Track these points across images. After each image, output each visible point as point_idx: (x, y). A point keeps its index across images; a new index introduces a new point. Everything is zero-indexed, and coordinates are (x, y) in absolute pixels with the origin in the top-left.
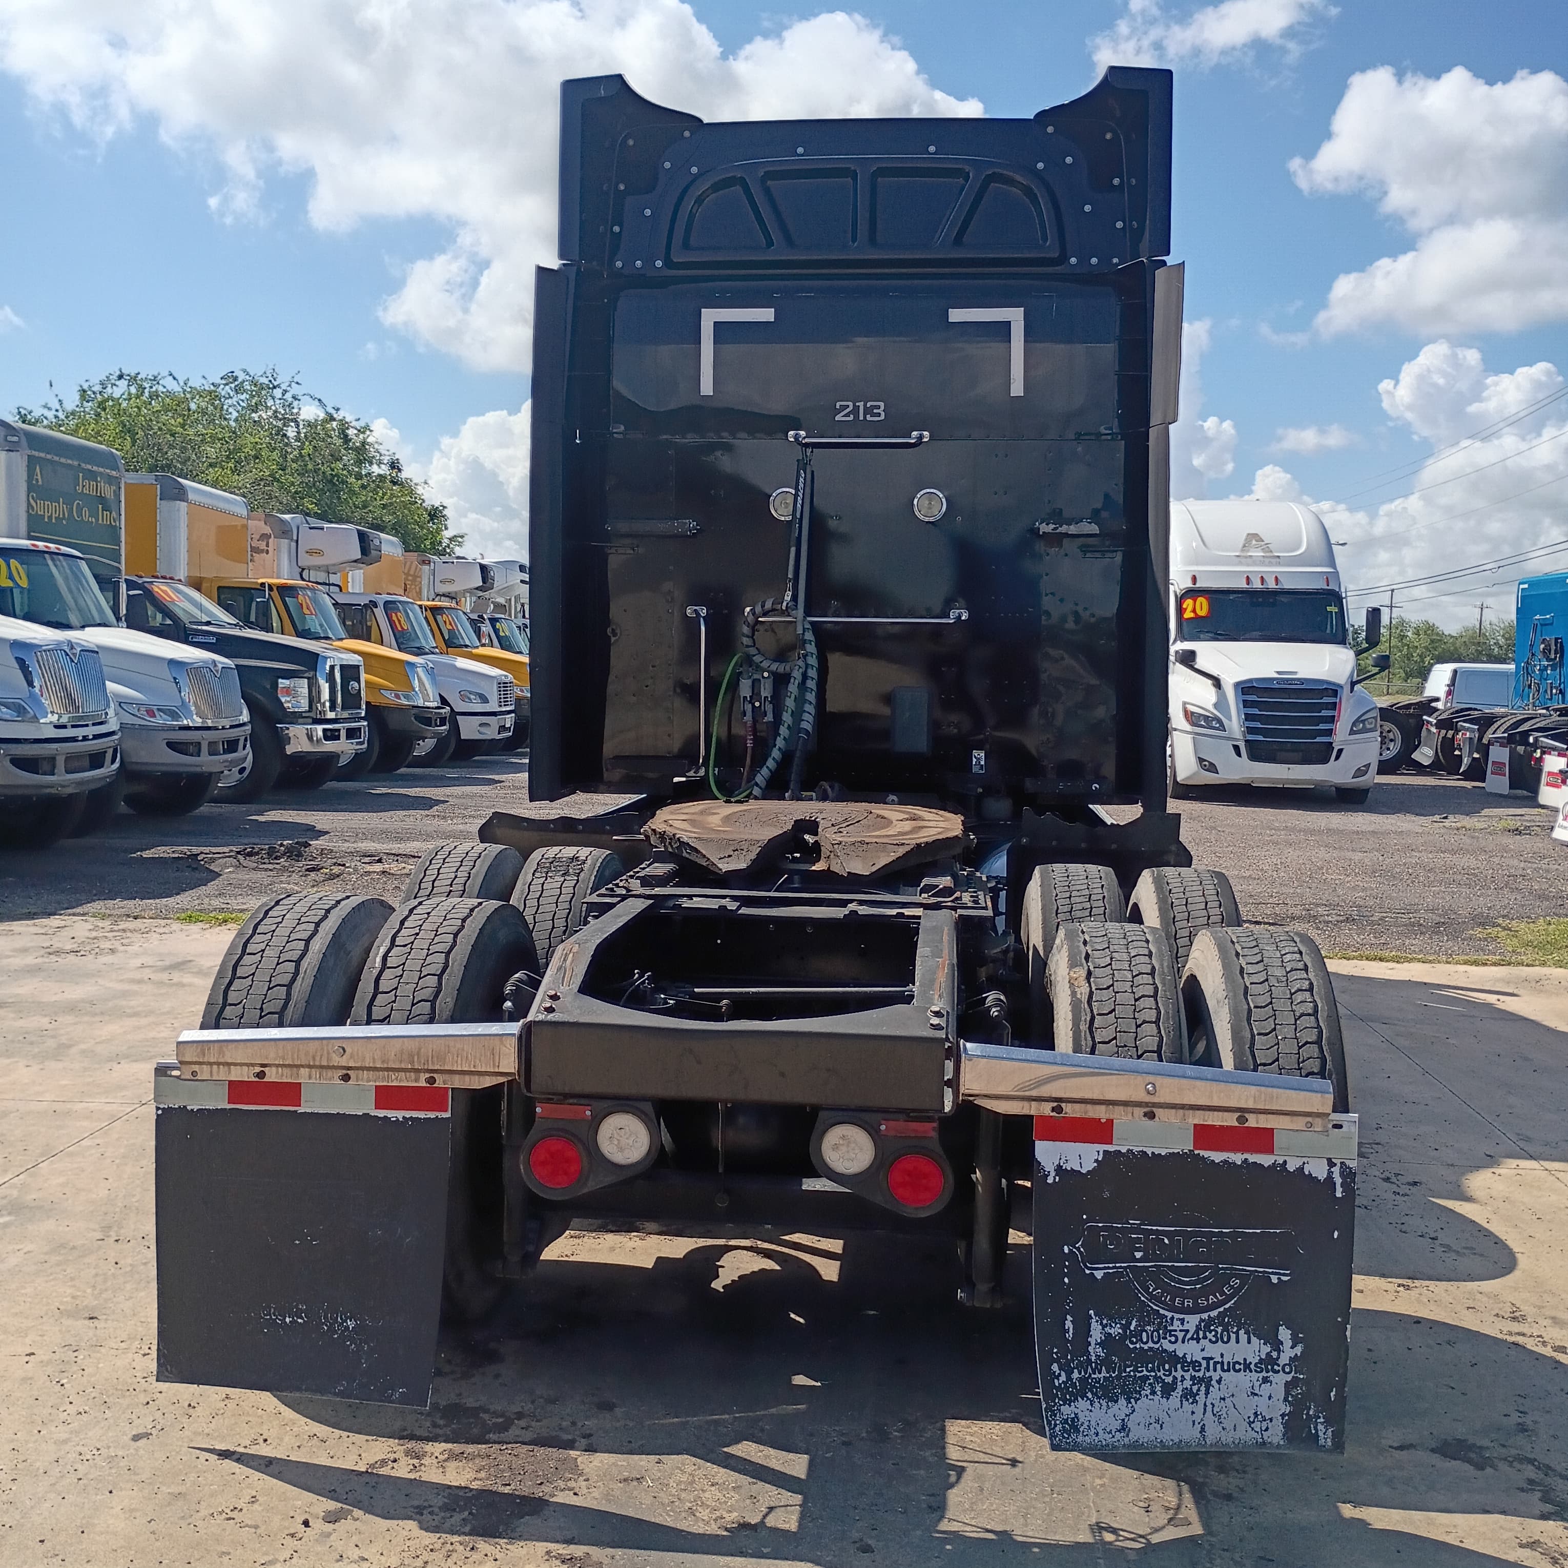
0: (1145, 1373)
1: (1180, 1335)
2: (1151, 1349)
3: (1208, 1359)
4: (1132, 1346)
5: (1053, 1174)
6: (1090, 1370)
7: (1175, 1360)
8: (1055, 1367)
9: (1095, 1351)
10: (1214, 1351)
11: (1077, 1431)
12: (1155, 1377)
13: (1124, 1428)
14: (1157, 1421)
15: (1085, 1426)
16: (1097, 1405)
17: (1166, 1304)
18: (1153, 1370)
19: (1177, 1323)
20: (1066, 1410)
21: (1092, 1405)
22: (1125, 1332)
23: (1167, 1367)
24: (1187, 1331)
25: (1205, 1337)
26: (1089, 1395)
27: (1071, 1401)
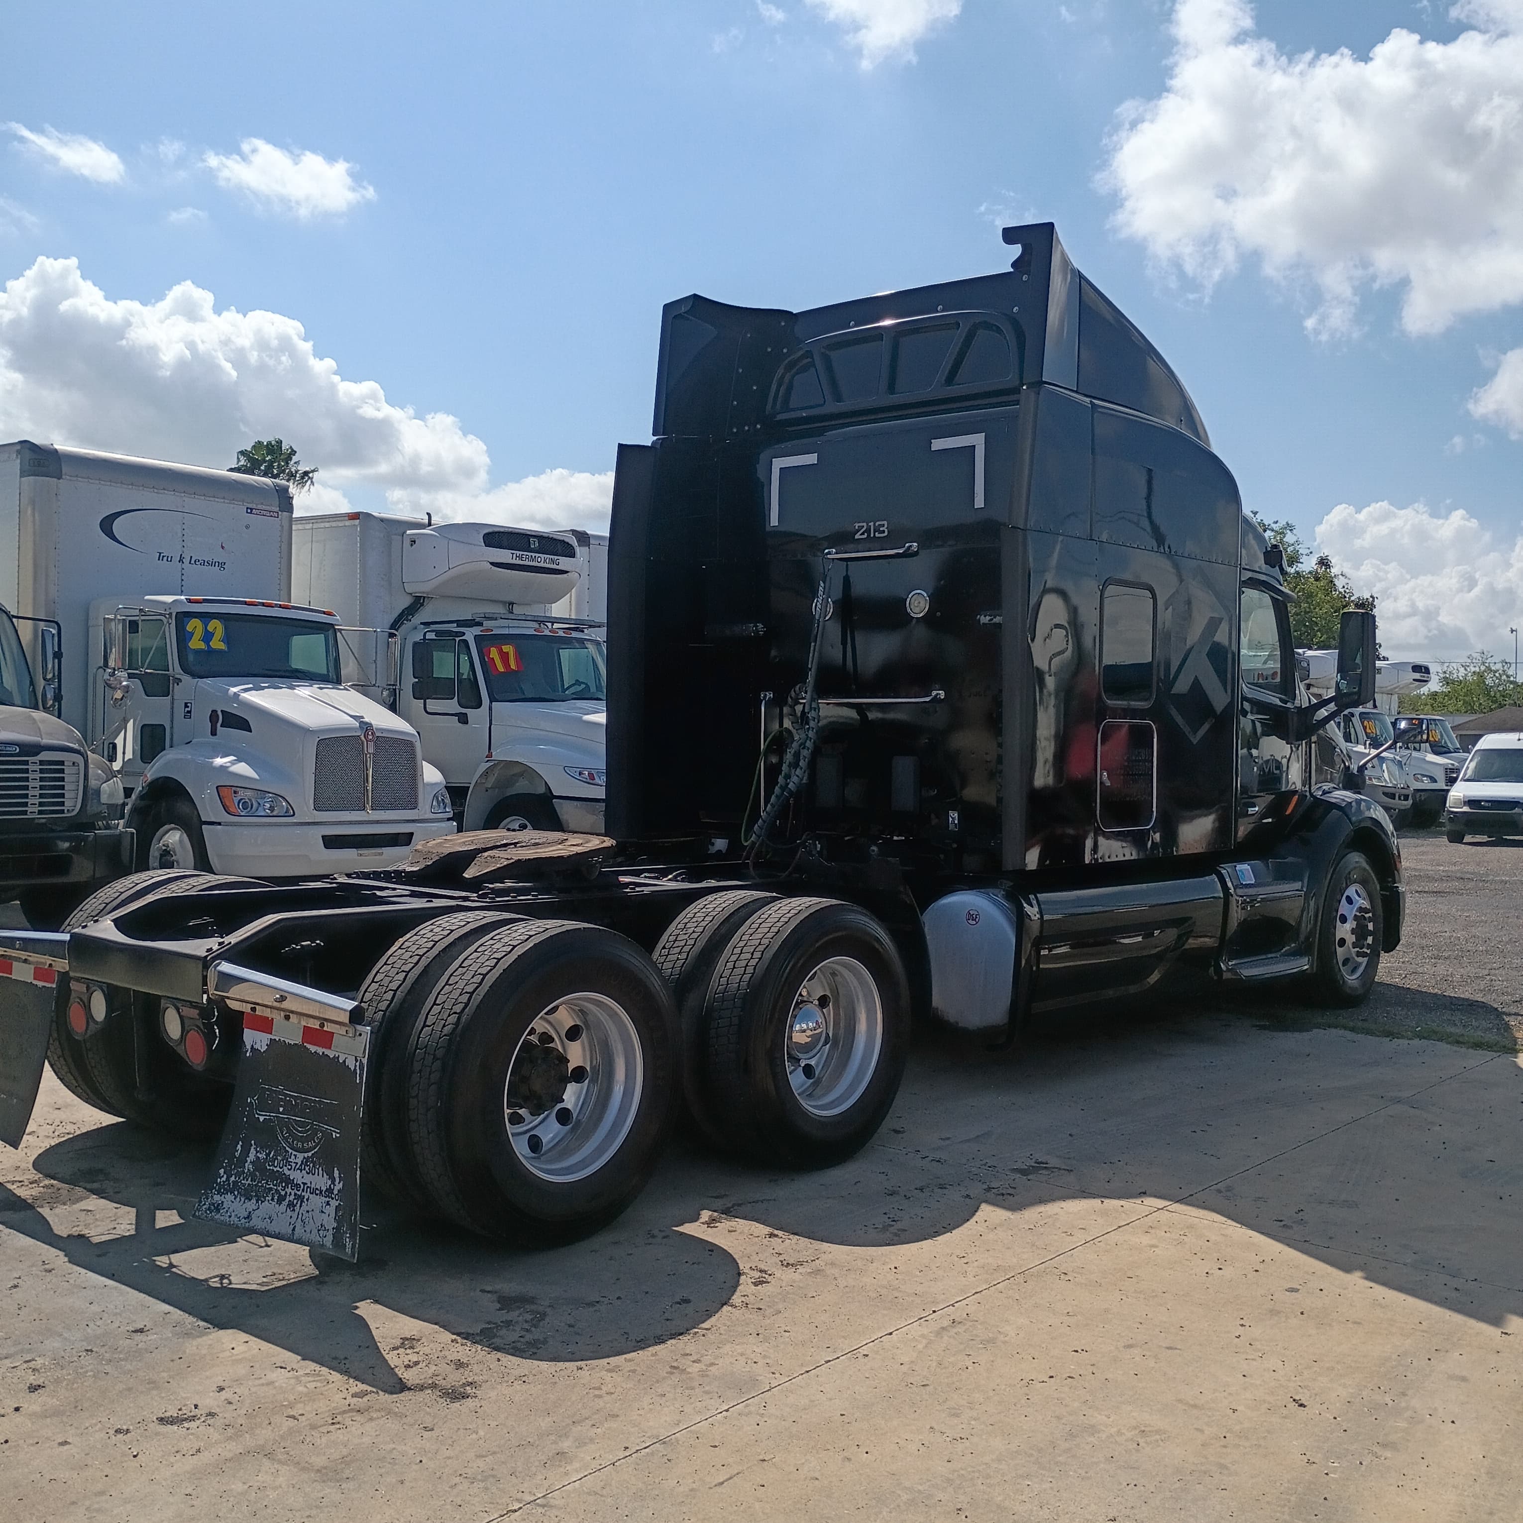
0: (272, 1186)
1: (294, 1165)
2: (277, 1171)
3: (304, 1184)
4: (268, 1168)
5: (249, 1051)
6: (242, 1178)
7: (288, 1181)
8: (222, 1171)
9: (248, 1166)
10: (308, 1179)
11: (218, 1210)
12: (276, 1190)
13: (249, 1217)
14: (270, 1218)
15: (225, 1210)
16: (238, 1199)
17: (290, 1144)
18: (276, 1186)
19: (293, 1157)
20: (217, 1198)
21: (235, 1199)
22: (267, 1158)
23: (284, 1185)
24: (297, 1163)
25: (305, 1169)
26: (236, 1193)
27: (223, 1193)
